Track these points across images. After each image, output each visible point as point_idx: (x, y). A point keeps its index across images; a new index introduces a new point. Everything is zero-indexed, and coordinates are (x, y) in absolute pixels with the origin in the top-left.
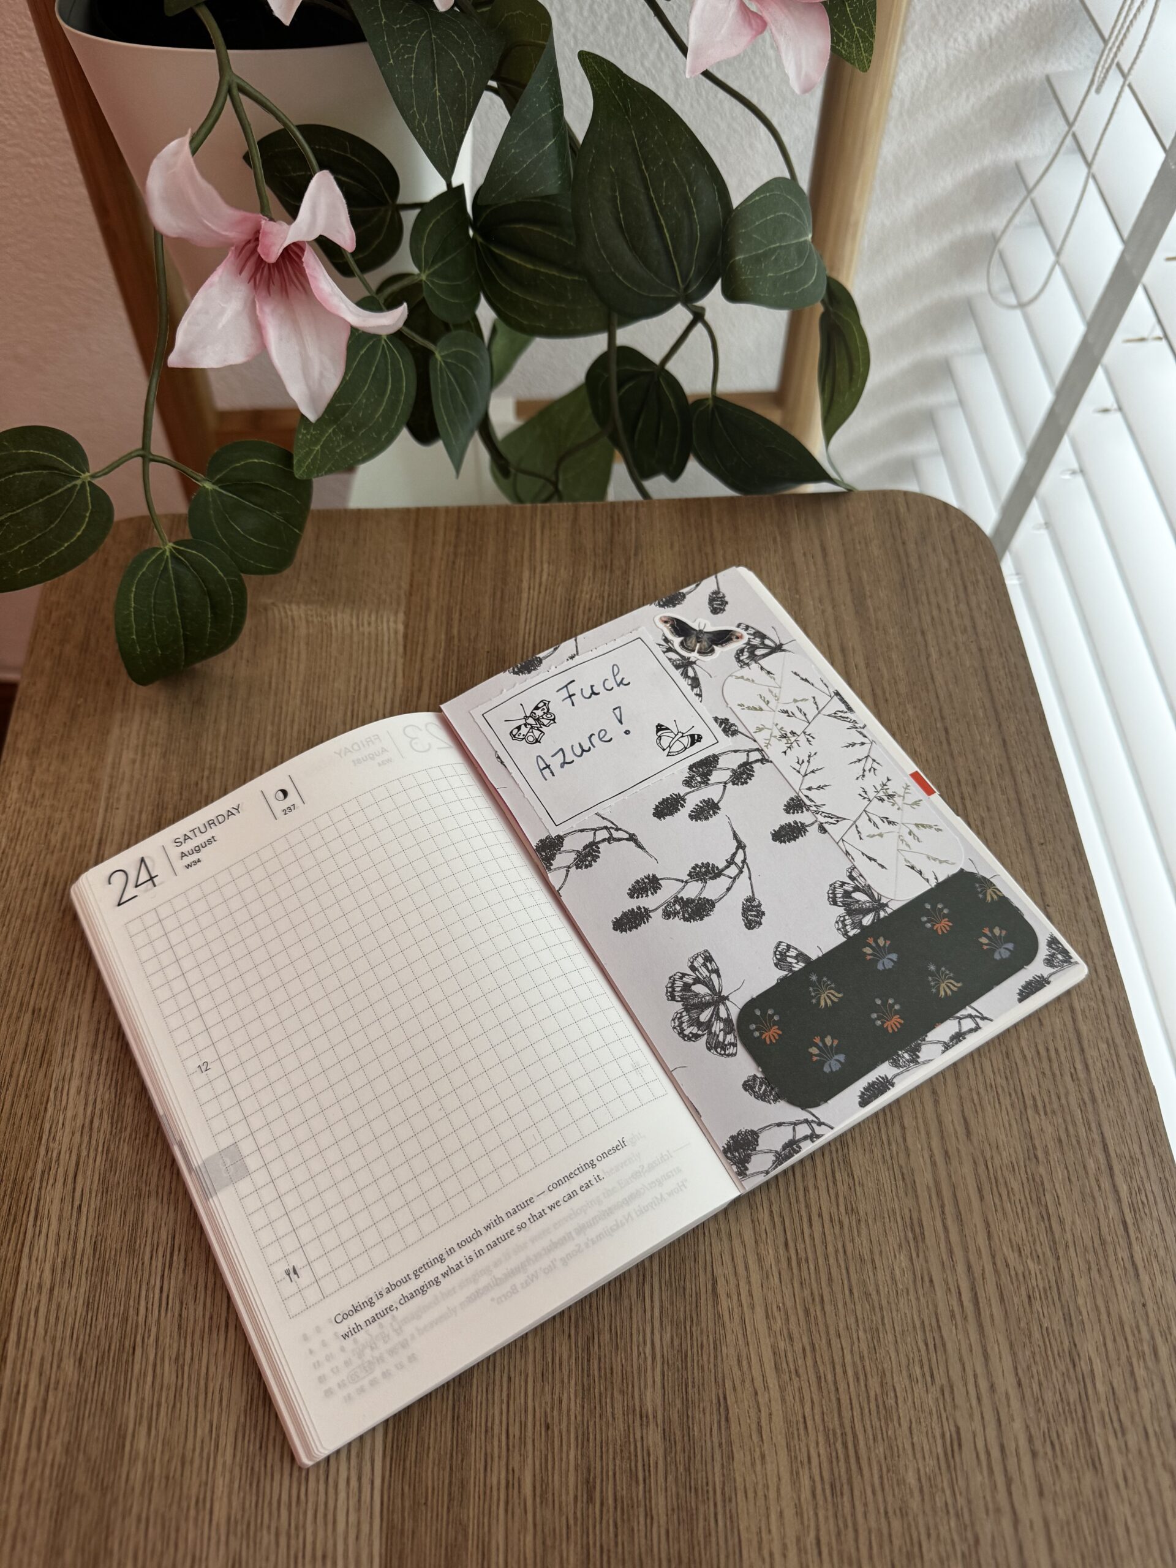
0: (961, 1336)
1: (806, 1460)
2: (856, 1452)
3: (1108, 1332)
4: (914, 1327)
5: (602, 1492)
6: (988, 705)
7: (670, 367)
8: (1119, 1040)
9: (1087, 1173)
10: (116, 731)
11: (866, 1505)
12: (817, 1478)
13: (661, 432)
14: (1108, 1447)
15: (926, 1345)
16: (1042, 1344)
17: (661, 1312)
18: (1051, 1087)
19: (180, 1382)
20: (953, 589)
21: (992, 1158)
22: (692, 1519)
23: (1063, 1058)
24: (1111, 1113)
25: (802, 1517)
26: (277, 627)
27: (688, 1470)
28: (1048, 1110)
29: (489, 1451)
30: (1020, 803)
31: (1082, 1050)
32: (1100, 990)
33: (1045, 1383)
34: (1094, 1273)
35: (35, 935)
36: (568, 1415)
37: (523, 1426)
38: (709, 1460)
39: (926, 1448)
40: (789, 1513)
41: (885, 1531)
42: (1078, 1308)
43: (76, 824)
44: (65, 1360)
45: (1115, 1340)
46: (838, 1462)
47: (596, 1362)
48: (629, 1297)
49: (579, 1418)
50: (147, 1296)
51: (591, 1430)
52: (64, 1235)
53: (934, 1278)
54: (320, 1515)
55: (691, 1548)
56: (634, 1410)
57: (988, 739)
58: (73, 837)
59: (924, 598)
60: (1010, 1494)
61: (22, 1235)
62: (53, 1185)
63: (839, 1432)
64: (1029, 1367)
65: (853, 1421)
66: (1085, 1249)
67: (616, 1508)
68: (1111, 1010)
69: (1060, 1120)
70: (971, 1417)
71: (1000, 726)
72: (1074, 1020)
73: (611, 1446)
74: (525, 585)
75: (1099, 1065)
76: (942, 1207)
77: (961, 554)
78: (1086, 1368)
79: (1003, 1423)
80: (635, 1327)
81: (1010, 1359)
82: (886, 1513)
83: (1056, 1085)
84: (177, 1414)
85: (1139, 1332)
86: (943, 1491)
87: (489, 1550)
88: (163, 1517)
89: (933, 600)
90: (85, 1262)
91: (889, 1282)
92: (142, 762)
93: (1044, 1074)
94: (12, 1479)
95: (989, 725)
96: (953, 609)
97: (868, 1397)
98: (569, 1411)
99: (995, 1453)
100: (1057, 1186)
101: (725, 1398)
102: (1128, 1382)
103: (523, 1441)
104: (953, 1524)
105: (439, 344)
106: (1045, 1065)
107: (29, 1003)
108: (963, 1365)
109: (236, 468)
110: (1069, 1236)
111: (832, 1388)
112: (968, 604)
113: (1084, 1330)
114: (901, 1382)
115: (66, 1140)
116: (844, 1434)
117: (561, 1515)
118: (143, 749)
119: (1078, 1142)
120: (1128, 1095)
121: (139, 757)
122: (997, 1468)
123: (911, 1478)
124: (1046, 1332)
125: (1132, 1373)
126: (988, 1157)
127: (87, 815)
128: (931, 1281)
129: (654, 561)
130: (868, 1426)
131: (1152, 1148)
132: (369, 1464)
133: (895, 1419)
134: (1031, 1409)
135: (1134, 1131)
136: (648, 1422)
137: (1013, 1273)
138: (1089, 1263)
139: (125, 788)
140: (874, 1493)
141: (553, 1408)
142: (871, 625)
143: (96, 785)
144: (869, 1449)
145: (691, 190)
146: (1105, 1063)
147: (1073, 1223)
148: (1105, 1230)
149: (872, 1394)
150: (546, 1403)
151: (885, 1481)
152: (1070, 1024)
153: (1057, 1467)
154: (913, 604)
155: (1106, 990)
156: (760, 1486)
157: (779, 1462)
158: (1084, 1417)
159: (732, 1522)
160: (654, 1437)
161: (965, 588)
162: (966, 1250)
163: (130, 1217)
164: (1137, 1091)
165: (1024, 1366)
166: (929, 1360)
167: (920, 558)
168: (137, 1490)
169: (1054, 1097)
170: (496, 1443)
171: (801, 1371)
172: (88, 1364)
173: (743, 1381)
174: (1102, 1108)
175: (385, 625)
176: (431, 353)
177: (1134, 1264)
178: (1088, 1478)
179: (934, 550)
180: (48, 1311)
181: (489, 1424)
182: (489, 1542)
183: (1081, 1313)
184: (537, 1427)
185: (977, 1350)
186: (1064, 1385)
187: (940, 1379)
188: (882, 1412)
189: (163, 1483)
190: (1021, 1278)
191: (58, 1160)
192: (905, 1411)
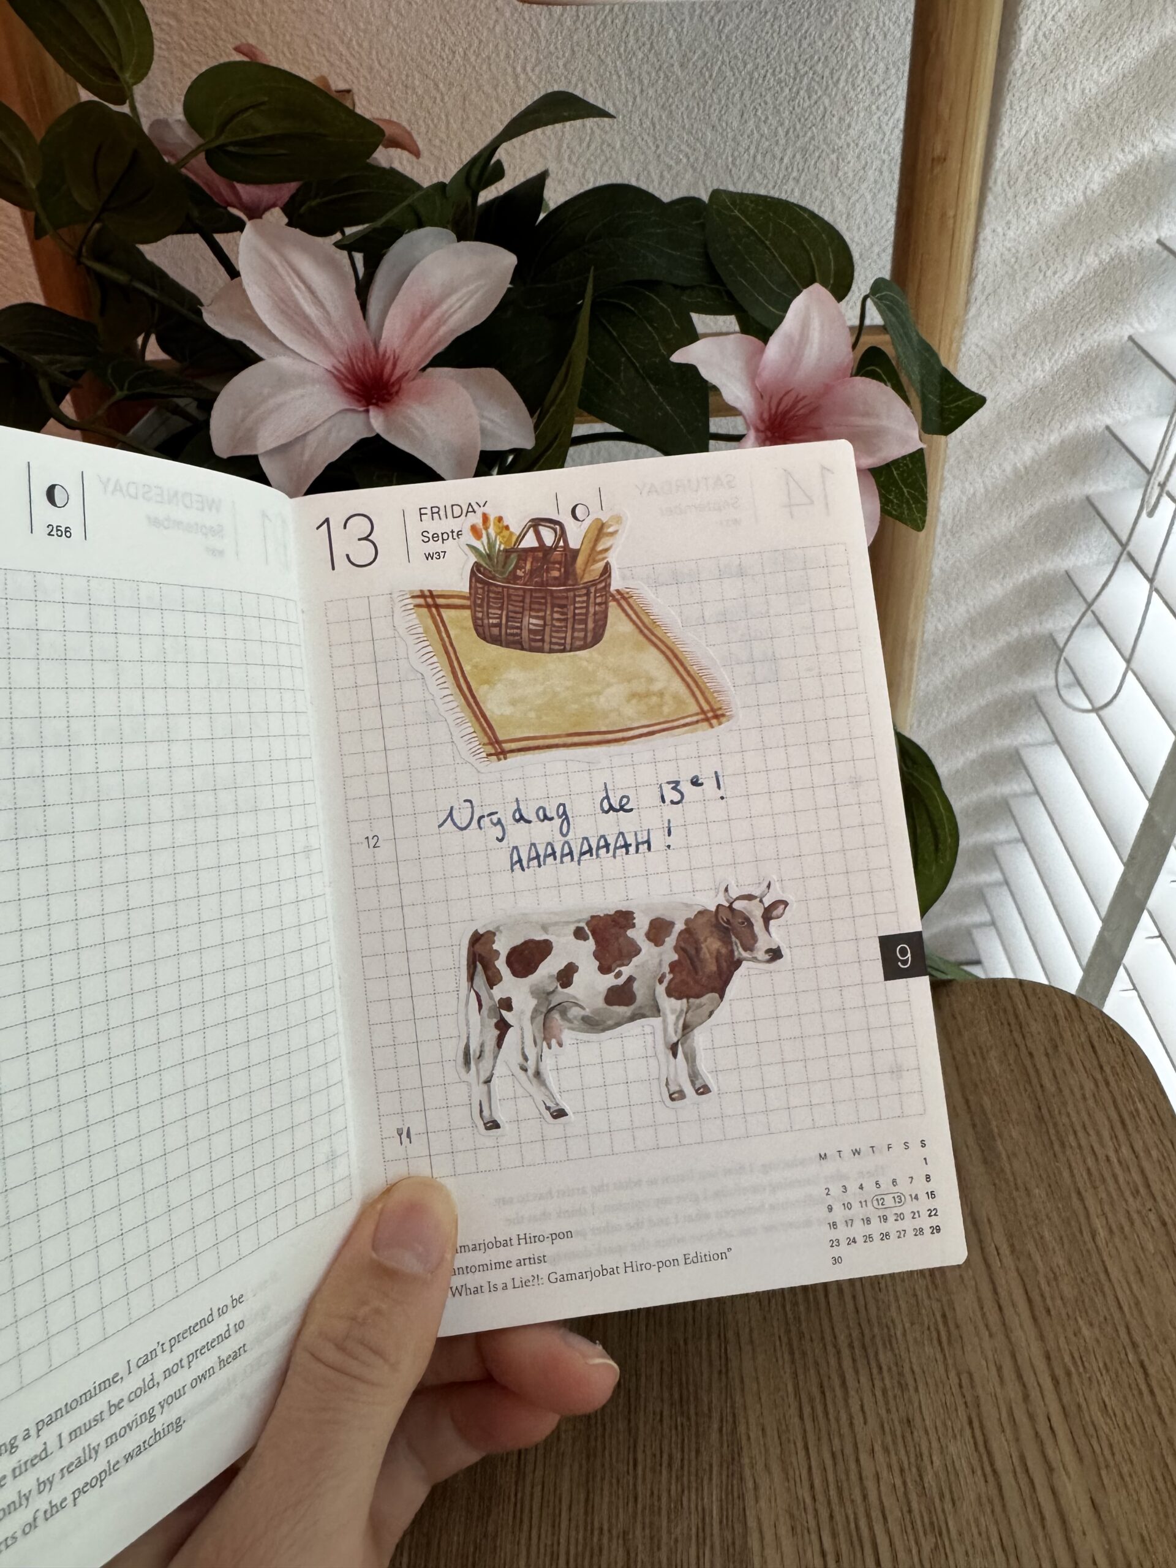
20: (1107, 1127)
59: (1071, 1139)
89: (1084, 1142)
96: (1113, 1157)
142: (1006, 1181)
161: (1123, 1121)
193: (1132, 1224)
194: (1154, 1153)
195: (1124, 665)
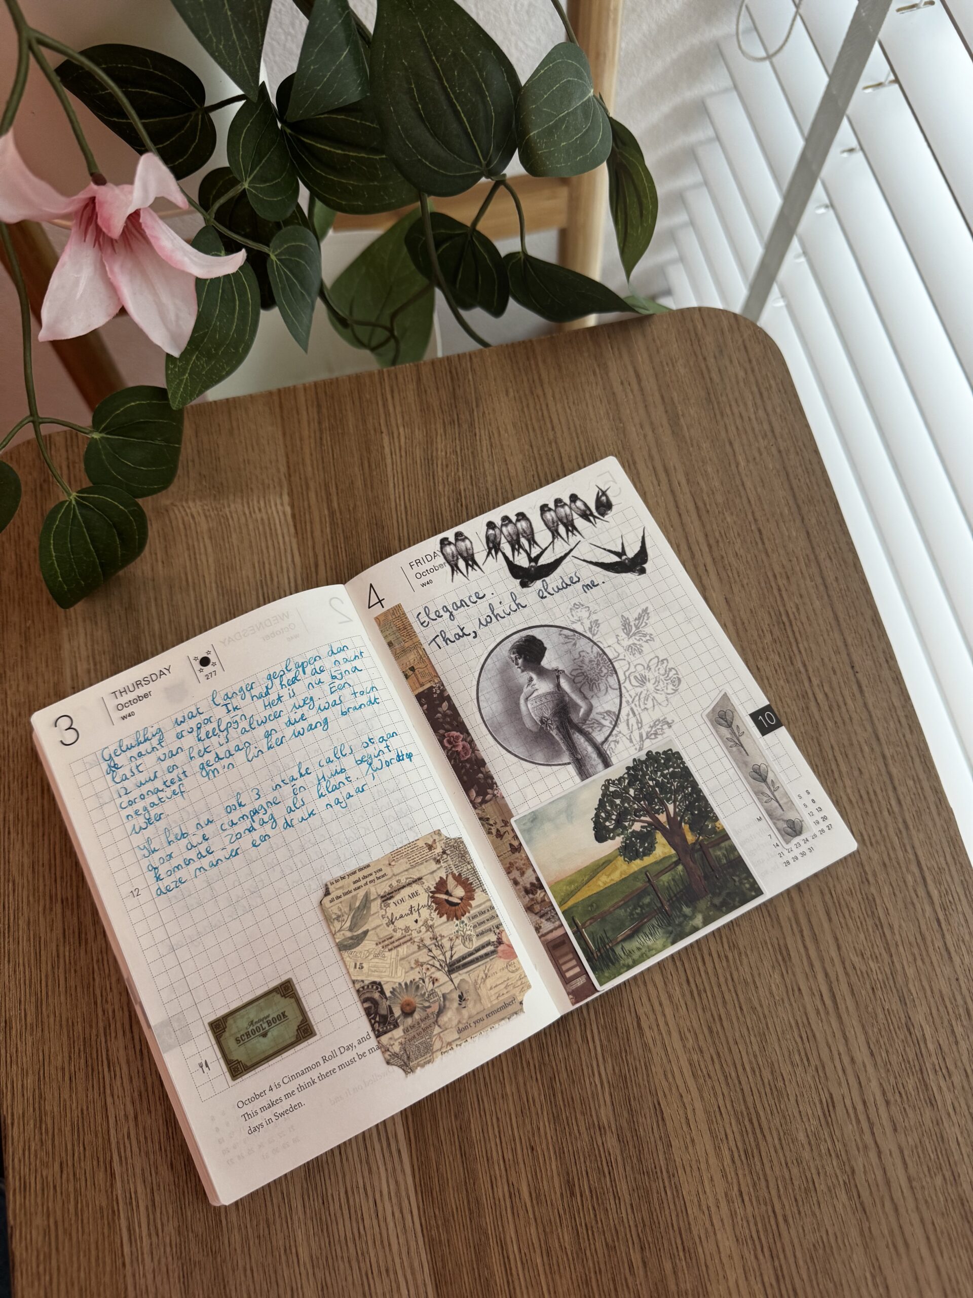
0: (826, 1027)
1: (724, 1136)
2: (760, 1125)
3: (933, 1004)
4: (791, 1026)
5: (580, 1187)
6: (791, 502)
8: (922, 776)
9: (906, 886)
10: (66, 646)
11: (771, 1161)
12: (734, 1149)
13: (480, 282)
14: (940, 1088)
15: (801, 1038)
16: (885, 1022)
17: (602, 1049)
18: (874, 823)
20: (751, 397)
21: (834, 886)
22: (648, 1194)
23: (880, 797)
24: (922, 836)
25: (727, 1178)
26: (181, 526)
27: (640, 1161)
28: (873, 841)
29: (492, 1173)
30: (826, 587)
31: (895, 788)
32: (904, 736)
33: (890, 1051)
34: (919, 962)
35: (46, 838)
36: (546, 1138)
37: (514, 1151)
38: (655, 1150)
39: (810, 1112)
40: (717, 1177)
41: (787, 1177)
42: (909, 991)
44: (159, 1168)
45: (938, 1010)
47: (560, 1095)
48: (576, 1042)
49: (554, 1138)
51: (564, 1145)
52: (134, 1074)
53: (801, 988)
54: (378, 1243)
55: (651, 1213)
56: (594, 1125)
57: (794, 534)
59: (728, 410)
60: (873, 1134)
61: (101, 1080)
62: (116, 1037)
63: (745, 1113)
65: (754, 1104)
66: (910, 944)
67: (592, 1197)
68: (914, 752)
69: (883, 848)
70: (840, 1084)
71: (803, 520)
72: (886, 765)
73: (581, 1154)
74: (387, 450)
75: (908, 798)
76: (801, 931)
77: (754, 362)
78: (919, 1035)
79: (863, 1084)
80: (584, 1064)
81: (863, 1037)
82: (787, 1164)
83: (877, 821)
85: (955, 1000)
86: (826, 1141)
88: (263, 1266)
89: (736, 410)
90: (156, 1092)
91: (768, 996)
92: (96, 670)
93: (867, 813)
94: (143, 1260)
95: (794, 521)
96: (753, 417)
97: (763, 1084)
98: (546, 1134)
99: (860, 1107)
100: (885, 900)
101: (659, 1104)
102: (951, 1039)
103: (516, 1162)
104: (835, 1163)
106: (868, 805)
107: (56, 895)
108: (830, 1048)
109: (117, 415)
110: (898, 937)
111: (736, 1082)
112: (765, 410)
113: (915, 1006)
114: (786, 1069)
115: (116, 1000)
116: (749, 1114)
117: (553, 1210)
119: (899, 864)
120: (933, 820)
122: (862, 1118)
123: (801, 1136)
124: (888, 1013)
125: (953, 1031)
126: (831, 886)
128: (799, 990)
129: (494, 410)
130: (766, 1105)
131: (954, 858)
132: (406, 1201)
133: (785, 1096)
134: (882, 1071)
135: (939, 847)
136: (605, 1132)
137: (859, 973)
138: (914, 955)
140: (776, 1152)
141: (534, 1134)
142: (686, 443)
144: (768, 1121)
145: (481, 76)
146: (913, 796)
147: (900, 926)
148: (924, 927)
149: (766, 1081)
150: (528, 1132)
151: (783, 1141)
152: (883, 770)
153: (904, 1109)
154: (719, 417)
155: (908, 736)
156: (694, 1163)
157: (705, 1142)
158: (921, 1070)
159: (677, 1191)
160: (611, 1142)
162: (822, 961)
164: (939, 814)
165: (874, 1040)
166: (805, 1049)
167: (720, 371)
168: (239, 1251)
169: (877, 831)
170: (496, 1167)
171: (712, 1074)
172: (179, 1168)
173: (671, 1089)
174: (914, 832)
175: (273, 508)
176: (266, 255)
177: (947, 949)
178: (928, 1113)
179: (731, 361)
180: (137, 1134)
181: (489, 1155)
182: (505, 1238)
183: (912, 994)
184: (525, 1151)
185: (839, 1034)
186: (905, 1050)
187: (814, 1061)
188: (775, 1093)
189: (257, 1241)
190: (865, 975)
191: (114, 1017)
192: (792, 1089)
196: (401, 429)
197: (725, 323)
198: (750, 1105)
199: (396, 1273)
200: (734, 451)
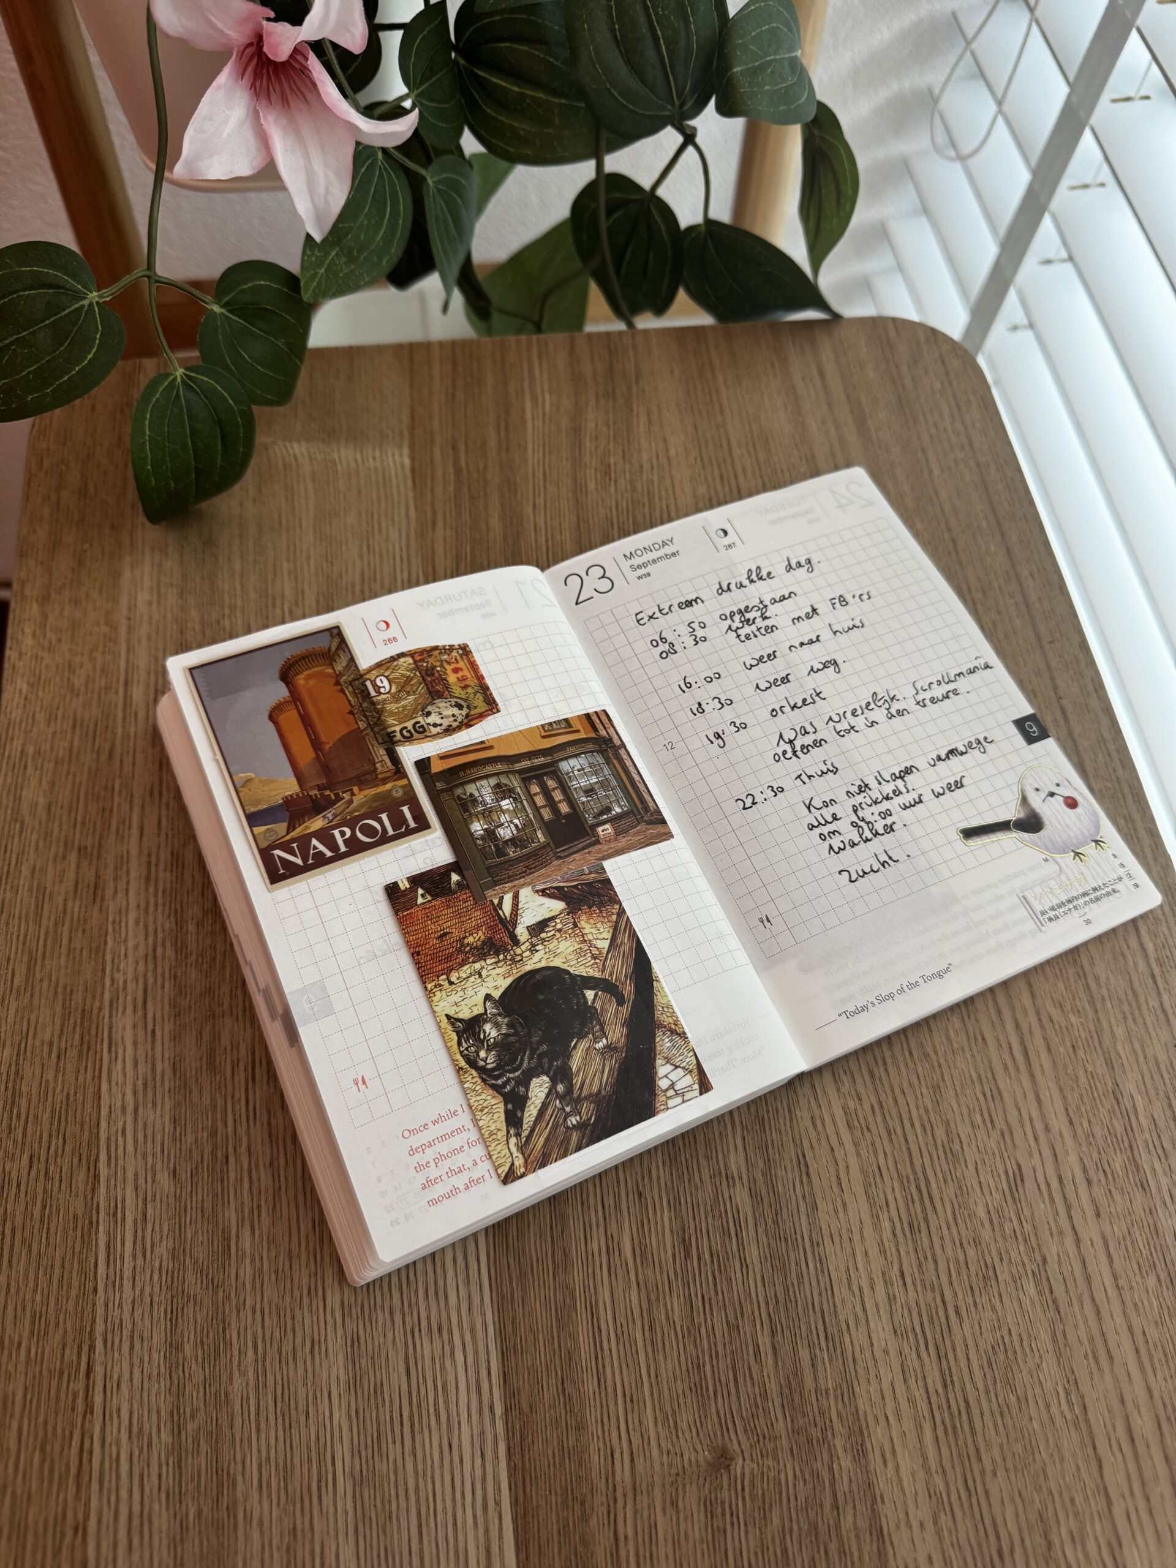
0: (1015, 1085)
1: (884, 1204)
2: (929, 1194)
3: (1146, 1072)
4: (972, 1081)
5: (698, 1248)
6: (990, 516)
7: (661, 192)
10: (127, 574)
11: (942, 1238)
12: (896, 1219)
13: (650, 263)
14: (1154, 1171)
15: (984, 1095)
16: (1088, 1087)
19: (277, 1185)
20: (947, 409)
22: (784, 1265)
25: (885, 1254)
26: (280, 464)
27: (776, 1222)
30: (1027, 606)
32: (1114, 771)
33: (1093, 1121)
34: (1130, 1022)
35: (70, 777)
36: (659, 1185)
38: (795, 1211)
39: (992, 1185)
40: (874, 1252)
41: (961, 1258)
42: (1118, 1054)
43: (98, 667)
44: (159, 1176)
45: (1152, 1078)
46: (913, 1203)
49: (669, 1184)
50: (233, 1110)
51: (681, 1194)
52: (141, 1058)
53: (986, 1037)
54: (431, 1292)
55: (786, 1289)
56: (720, 1173)
57: (993, 548)
58: (97, 679)
59: (921, 418)
60: (1070, 1217)
61: (98, 1062)
62: (124, 1012)
63: (912, 1178)
64: (1078, 1108)
65: (924, 1167)
66: (1120, 1000)
67: (712, 1262)
68: (1126, 790)
70: (1030, 1154)
71: (1003, 535)
73: (702, 1207)
74: (529, 415)
77: (953, 377)
78: (1129, 1107)
79: (1059, 1157)
81: (1060, 1102)
82: (961, 1244)
84: (278, 1214)
86: (1011, 1221)
87: (597, 1309)
88: (277, 1306)
89: (930, 419)
90: (166, 1082)
92: (159, 603)
94: (121, 1286)
95: (993, 535)
96: (949, 428)
97: (936, 1145)
98: (659, 1178)
99: (1054, 1184)
101: (804, 1156)
103: (618, 1210)
104: (1022, 1248)
105: (430, 168)
107: (73, 842)
108: (1019, 1110)
109: (244, 291)
110: (1105, 992)
111: (902, 1139)
112: (963, 422)
113: (1124, 1072)
114: (964, 1130)
115: (130, 969)
116: (916, 1179)
117: (661, 1273)
118: (159, 591)
121: (155, 598)
122: (1058, 1197)
123: (981, 1212)
124: (1092, 1076)
127: (109, 657)
128: (983, 1039)
129: (655, 387)
130: (939, 1171)
133: (962, 1162)
134: (1083, 1144)
136: (734, 1183)
137: (1057, 1027)
138: (1123, 1013)
139: (144, 630)
140: (948, 1227)
141: (643, 1178)
142: (872, 445)
143: (114, 628)
144: (941, 1190)
147: (1108, 979)
148: (1136, 983)
149: (939, 1141)
151: (958, 1216)
153: (1110, 1191)
154: (911, 423)
155: (1120, 772)
156: (844, 1231)
157: (859, 1208)
158: (1131, 1147)
159: (821, 1264)
160: (741, 1196)
161: (959, 408)
162: (1012, 1010)
163: (206, 1037)
164: (1155, 860)
165: (1074, 1106)
166: (988, 1109)
167: (913, 379)
168: (248, 1286)
170: (593, 1214)
171: (872, 1127)
172: (184, 1177)
173: (819, 1140)
175: (390, 459)
176: (424, 179)
177: (1164, 1011)
178: (1139, 1198)
179: (926, 372)
180: (135, 1131)
182: (596, 1302)
183: (1120, 1057)
184: (631, 1195)
185: (1031, 1096)
186: (1111, 1121)
187: (1000, 1124)
188: (950, 1156)
189: (273, 1276)
190: (1064, 1030)
191: (125, 989)
192: (971, 1155)
193: (957, 465)
194: (978, 425)
195: (994, 108)
196: (547, 396)
197: (921, 334)
198: (919, 1170)
199: (450, 1333)
200: (927, 459)
